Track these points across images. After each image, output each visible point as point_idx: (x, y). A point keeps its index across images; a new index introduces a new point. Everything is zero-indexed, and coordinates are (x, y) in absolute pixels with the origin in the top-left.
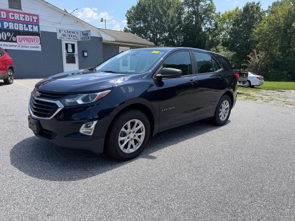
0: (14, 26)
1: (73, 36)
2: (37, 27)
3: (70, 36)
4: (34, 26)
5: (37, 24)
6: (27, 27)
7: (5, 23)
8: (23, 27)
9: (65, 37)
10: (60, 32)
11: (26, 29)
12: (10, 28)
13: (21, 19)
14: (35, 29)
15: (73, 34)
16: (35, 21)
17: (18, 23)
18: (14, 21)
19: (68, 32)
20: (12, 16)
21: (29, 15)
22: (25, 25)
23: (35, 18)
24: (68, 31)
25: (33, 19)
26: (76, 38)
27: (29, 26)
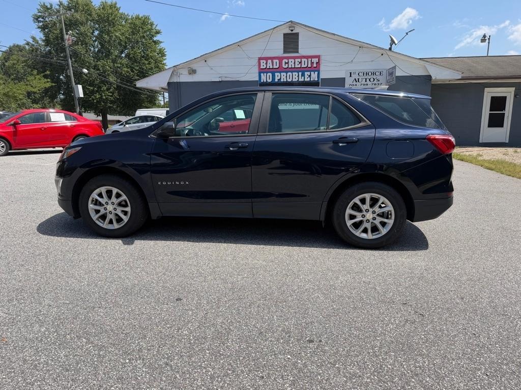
0: (286, 77)
1: (372, 80)
2: (316, 73)
3: (368, 80)
4: (312, 73)
5: (317, 69)
6: (303, 75)
7: (276, 74)
8: (298, 76)
9: (358, 83)
10: (351, 76)
11: (301, 79)
12: (282, 80)
13: (296, 66)
14: (314, 76)
15: (372, 76)
16: (315, 65)
17: (292, 72)
18: (287, 70)
19: (365, 75)
20: (286, 63)
21: (307, 57)
22: (300, 73)
23: (315, 60)
24: (365, 73)
25: (312, 63)
26: (377, 83)
27: (306, 73)
